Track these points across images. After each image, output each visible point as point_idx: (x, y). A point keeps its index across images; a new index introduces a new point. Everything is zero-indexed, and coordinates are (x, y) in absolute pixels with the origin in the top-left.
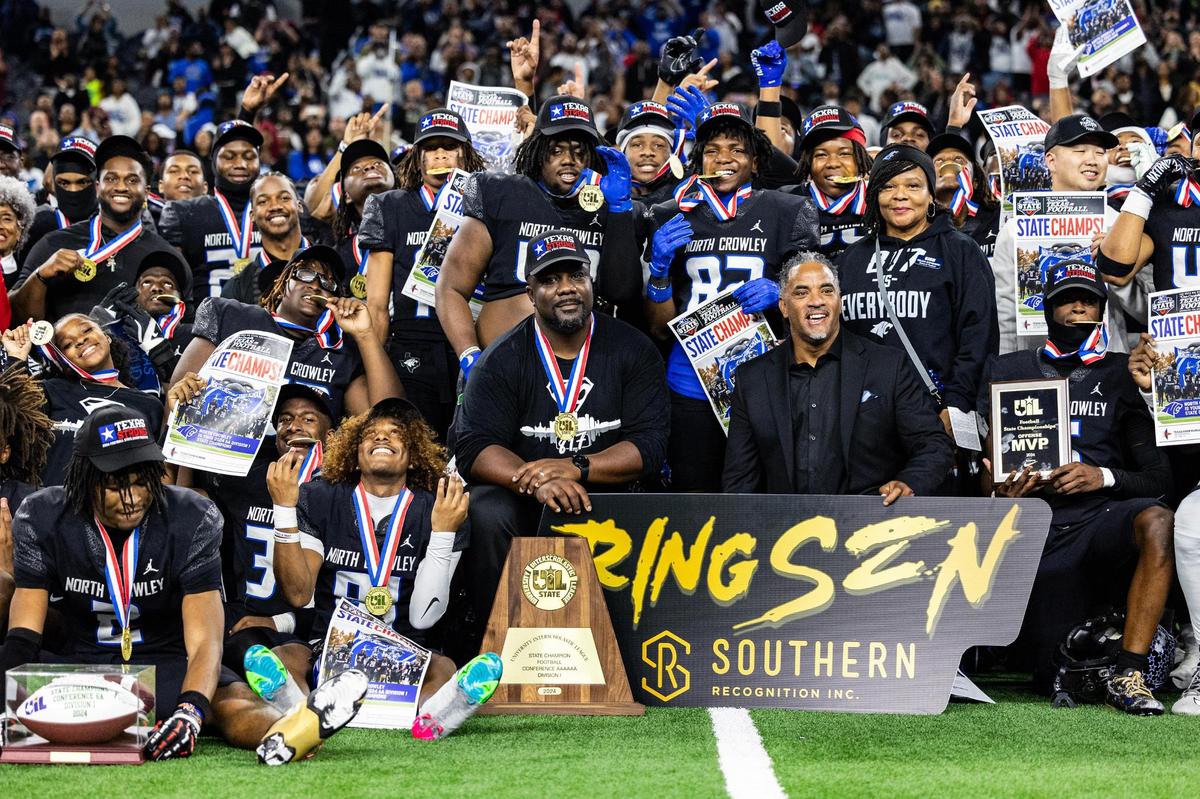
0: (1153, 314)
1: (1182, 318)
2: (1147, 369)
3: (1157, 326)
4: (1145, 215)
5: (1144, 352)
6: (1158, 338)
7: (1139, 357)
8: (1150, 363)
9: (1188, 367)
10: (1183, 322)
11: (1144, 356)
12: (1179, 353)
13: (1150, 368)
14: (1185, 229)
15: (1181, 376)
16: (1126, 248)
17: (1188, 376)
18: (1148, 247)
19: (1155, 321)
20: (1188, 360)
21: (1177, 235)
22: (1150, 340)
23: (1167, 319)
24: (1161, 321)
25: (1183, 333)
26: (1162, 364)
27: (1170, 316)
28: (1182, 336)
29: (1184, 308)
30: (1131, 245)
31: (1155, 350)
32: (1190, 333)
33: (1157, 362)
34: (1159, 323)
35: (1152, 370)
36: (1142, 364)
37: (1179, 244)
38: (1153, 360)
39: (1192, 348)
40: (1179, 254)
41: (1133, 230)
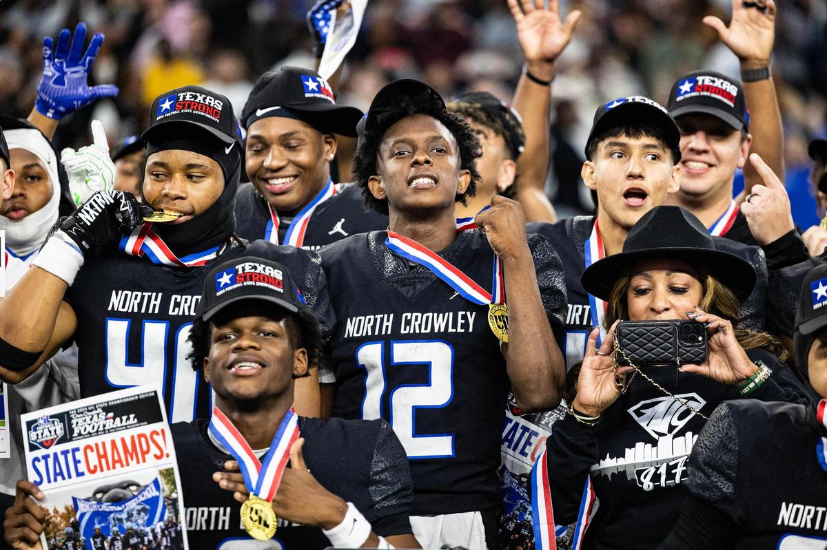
0: (33, 448)
1: (77, 449)
2: (34, 536)
3: (41, 466)
4: (70, 277)
5: (26, 510)
6: (44, 487)
7: (20, 519)
8: (38, 527)
9: (97, 526)
10: (79, 455)
11: (27, 516)
12: (80, 505)
13: (39, 534)
14: (129, 293)
15: (87, 541)
16: (31, 325)
17: (98, 540)
18: (67, 322)
19: (36, 459)
20: (96, 514)
21: (116, 301)
22: (34, 490)
23: (55, 455)
24: (46, 457)
25: (82, 474)
26: (56, 525)
27: (57, 449)
28: (81, 478)
29: (80, 434)
30: (39, 321)
31: (44, 505)
32: (93, 472)
33: (48, 523)
34: (43, 462)
35: (43, 537)
36: (26, 530)
37: (118, 316)
38: (41, 521)
39: (99, 496)
40: (117, 331)
41: (45, 298)
